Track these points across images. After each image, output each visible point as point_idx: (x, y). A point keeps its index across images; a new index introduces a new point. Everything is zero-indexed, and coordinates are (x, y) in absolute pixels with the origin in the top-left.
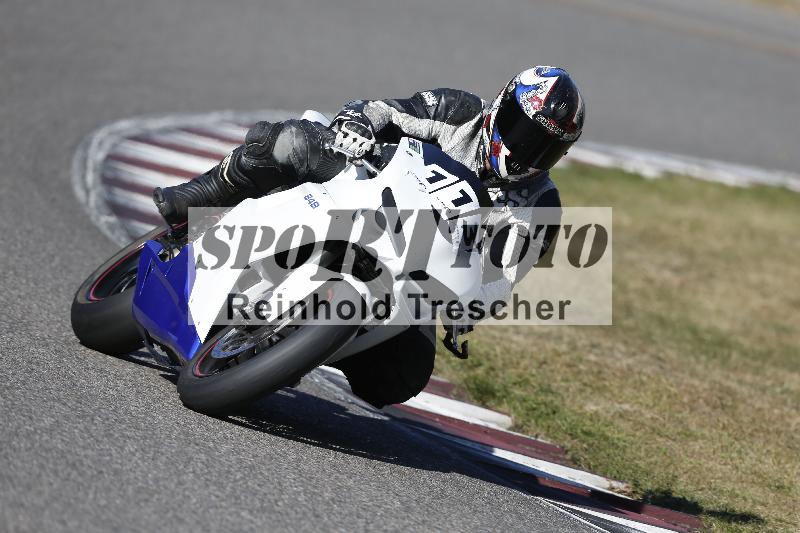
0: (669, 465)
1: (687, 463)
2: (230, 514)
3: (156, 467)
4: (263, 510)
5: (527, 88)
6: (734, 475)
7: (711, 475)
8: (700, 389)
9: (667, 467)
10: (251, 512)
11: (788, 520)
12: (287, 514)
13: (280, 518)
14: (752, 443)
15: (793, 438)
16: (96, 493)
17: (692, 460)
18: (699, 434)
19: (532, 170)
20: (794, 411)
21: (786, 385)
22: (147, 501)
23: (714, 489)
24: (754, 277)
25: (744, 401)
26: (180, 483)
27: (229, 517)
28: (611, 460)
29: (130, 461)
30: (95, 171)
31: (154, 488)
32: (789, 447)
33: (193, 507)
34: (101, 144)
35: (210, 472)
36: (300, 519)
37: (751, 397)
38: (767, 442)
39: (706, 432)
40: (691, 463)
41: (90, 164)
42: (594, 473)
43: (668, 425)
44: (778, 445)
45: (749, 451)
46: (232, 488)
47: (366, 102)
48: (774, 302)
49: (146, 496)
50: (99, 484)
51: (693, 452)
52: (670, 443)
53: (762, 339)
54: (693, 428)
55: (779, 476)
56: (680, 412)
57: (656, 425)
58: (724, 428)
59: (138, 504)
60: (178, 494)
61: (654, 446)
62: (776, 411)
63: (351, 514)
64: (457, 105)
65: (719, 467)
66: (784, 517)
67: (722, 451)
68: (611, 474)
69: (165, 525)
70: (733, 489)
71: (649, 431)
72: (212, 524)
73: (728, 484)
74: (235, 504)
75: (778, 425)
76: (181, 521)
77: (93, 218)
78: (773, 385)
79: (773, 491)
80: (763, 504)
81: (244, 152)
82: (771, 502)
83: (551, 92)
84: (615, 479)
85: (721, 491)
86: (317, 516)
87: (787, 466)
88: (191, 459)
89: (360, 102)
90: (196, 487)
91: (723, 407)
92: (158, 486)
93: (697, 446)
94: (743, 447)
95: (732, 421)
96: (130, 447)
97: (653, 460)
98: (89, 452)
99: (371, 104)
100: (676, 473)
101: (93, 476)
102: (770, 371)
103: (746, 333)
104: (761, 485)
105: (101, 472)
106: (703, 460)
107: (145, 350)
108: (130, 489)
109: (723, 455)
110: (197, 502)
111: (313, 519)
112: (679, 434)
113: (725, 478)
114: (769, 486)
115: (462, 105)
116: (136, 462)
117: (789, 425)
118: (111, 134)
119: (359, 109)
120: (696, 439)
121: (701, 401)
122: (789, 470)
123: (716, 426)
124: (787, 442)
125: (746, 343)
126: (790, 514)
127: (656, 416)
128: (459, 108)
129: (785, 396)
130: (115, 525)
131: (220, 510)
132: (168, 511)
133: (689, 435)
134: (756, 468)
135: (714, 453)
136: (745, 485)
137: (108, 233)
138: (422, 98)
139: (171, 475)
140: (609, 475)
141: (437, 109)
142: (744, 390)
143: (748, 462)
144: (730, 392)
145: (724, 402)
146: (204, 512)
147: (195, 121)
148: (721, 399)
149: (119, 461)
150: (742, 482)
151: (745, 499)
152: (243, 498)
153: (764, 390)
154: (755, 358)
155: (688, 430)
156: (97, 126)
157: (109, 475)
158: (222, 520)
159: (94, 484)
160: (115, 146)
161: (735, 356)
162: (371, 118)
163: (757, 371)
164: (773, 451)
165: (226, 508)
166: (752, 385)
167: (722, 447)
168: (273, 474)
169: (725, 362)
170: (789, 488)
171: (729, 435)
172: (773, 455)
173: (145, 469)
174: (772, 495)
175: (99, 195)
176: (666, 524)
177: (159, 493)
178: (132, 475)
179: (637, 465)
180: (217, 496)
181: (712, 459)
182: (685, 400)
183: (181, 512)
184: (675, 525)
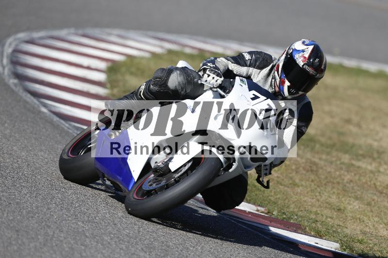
0: (286, 199)
1: (295, 198)
2: (73, 224)
3: (37, 201)
4: (89, 221)
5: (299, 51)
6: (317, 204)
7: (305, 204)
8: (301, 162)
9: (285, 200)
10: (83, 222)
11: (343, 226)
12: (101, 223)
13: (97, 226)
14: (326, 188)
15: (345, 186)
16: (8, 213)
17: (297, 197)
18: (300, 184)
19: (301, 93)
20: (346, 173)
21: (342, 160)
22: (32, 217)
23: (308, 211)
24: (327, 108)
25: (322, 168)
26: (49, 209)
27: (72, 225)
28: (257, 197)
29: (24, 198)
30: (7, 57)
31: (36, 211)
32: (344, 190)
33: (55, 220)
34: (10, 44)
35: (63, 203)
36: (107, 226)
37: (325, 166)
38: (333, 188)
39: (303, 183)
40: (296, 198)
41: (5, 54)
42: (249, 203)
43: (285, 180)
44: (338, 189)
45: (324, 192)
46: (74, 211)
47: (216, 58)
48: (336, 120)
49: (32, 215)
50: (9, 209)
51: (297, 193)
52: (286, 188)
53: (330, 138)
54: (297, 181)
55: (339, 204)
56: (291, 173)
57: (279, 180)
58: (312, 181)
59: (28, 219)
60: (48, 214)
61: (278, 190)
62: (338, 173)
63: (132, 223)
64: (261, 59)
65: (310, 200)
66: (341, 224)
67: (311, 192)
68: (257, 203)
69: (41, 229)
70: (317, 211)
71: (276, 183)
72: (64, 229)
73: (314, 208)
74: (75, 218)
75: (338, 180)
76: (49, 227)
77: (6, 80)
78: (336, 161)
79: (336, 212)
80: (331, 218)
81: (152, 83)
82: (335, 216)
83: (311, 54)
84: (259, 206)
85: (311, 212)
86: (115, 224)
87: (343, 199)
88: (54, 197)
89: (213, 58)
90: (56, 211)
91: (312, 171)
92: (38, 210)
93: (299, 190)
94: (321, 190)
95: (316, 178)
96: (25, 191)
97: (278, 197)
98: (5, 194)
99: (218, 59)
100: (289, 203)
101: (6, 205)
102: (334, 153)
103: (323, 135)
104: (330, 208)
105: (10, 203)
106: (302, 197)
107: (100, 182)
108: (24, 211)
109: (312, 194)
110: (57, 218)
111: (113, 226)
112: (290, 184)
113: (312, 206)
114: (334, 209)
115: (263, 59)
116: (27, 199)
117: (343, 180)
118: (15, 39)
119: (213, 62)
120: (298, 186)
121: (301, 168)
122: (344, 201)
123: (308, 180)
124: (343, 188)
125: (323, 140)
126: (344, 222)
127: (279, 176)
128: (262, 61)
129: (342, 166)
130: (17, 229)
131: (68, 222)
132: (42, 222)
133: (295, 185)
134: (328, 201)
135: (307, 193)
136: (322, 208)
137: (14, 88)
138: (243, 56)
139: (44, 204)
140: (256, 204)
141: (250, 62)
142: (322, 163)
143: (324, 198)
144: (315, 164)
145: (312, 168)
146: (60, 223)
147: (56, 33)
148: (311, 167)
149: (19, 198)
150: (321, 207)
151: (322, 215)
152: (79, 216)
153: (331, 163)
154: (327, 147)
155: (295, 182)
156: (9, 36)
157: (14, 204)
158: (69, 226)
159: (7, 209)
160: (17, 45)
161: (318, 146)
162: (219, 67)
163: (328, 154)
164: (336, 192)
165: (71, 221)
166: (326, 160)
167: (311, 190)
168: (93, 204)
169: (313, 149)
170: (344, 210)
171: (315, 184)
172: (336, 194)
173: (32, 202)
174: (335, 213)
175: (9, 69)
176: (284, 228)
177: (39, 214)
178: (25, 205)
179: (270, 199)
180: (67, 215)
181: (306, 196)
182: (294, 167)
183: (49, 223)
184: (288, 228)
